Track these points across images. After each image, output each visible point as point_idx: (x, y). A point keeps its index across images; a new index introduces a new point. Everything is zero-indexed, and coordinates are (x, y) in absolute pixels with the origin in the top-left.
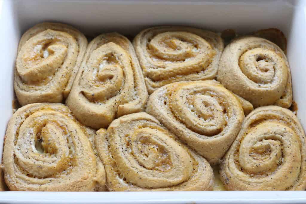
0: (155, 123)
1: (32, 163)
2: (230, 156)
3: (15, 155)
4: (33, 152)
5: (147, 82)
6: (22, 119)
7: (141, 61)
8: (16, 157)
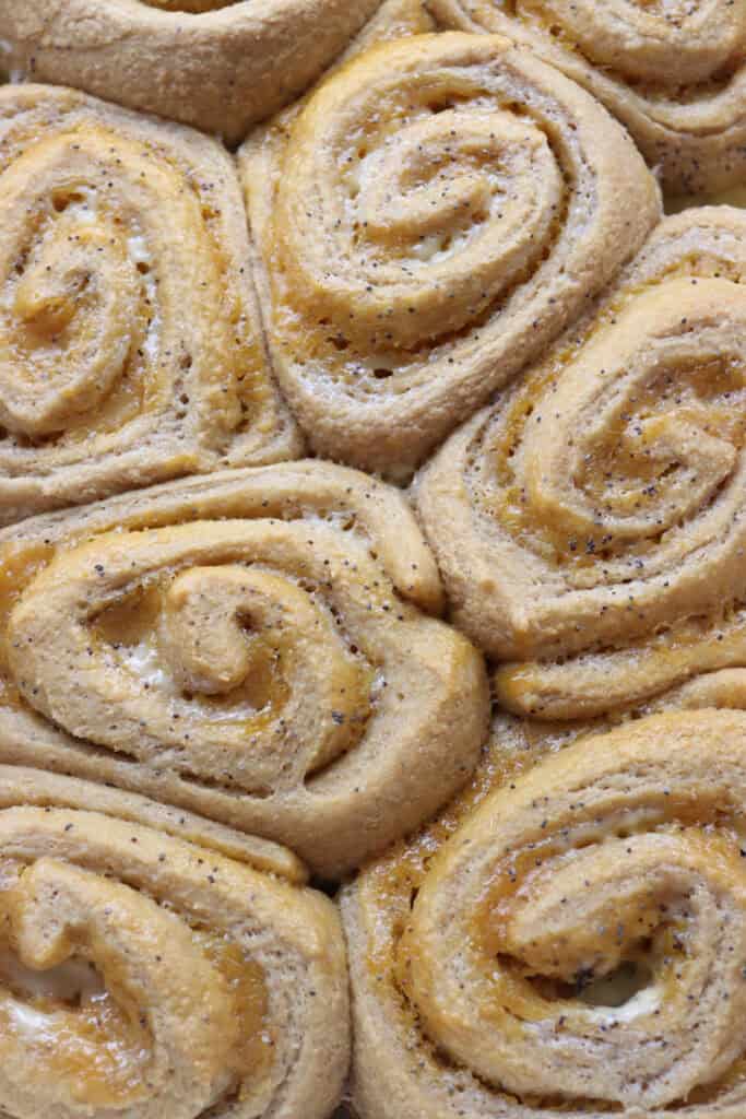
0: (484, 428)
1: (726, 1007)
2: (654, 120)
3: (674, 1105)
4: (657, 1012)
5: (254, 458)
6: (461, 1089)
7: (135, 474)
8: (686, 1100)
